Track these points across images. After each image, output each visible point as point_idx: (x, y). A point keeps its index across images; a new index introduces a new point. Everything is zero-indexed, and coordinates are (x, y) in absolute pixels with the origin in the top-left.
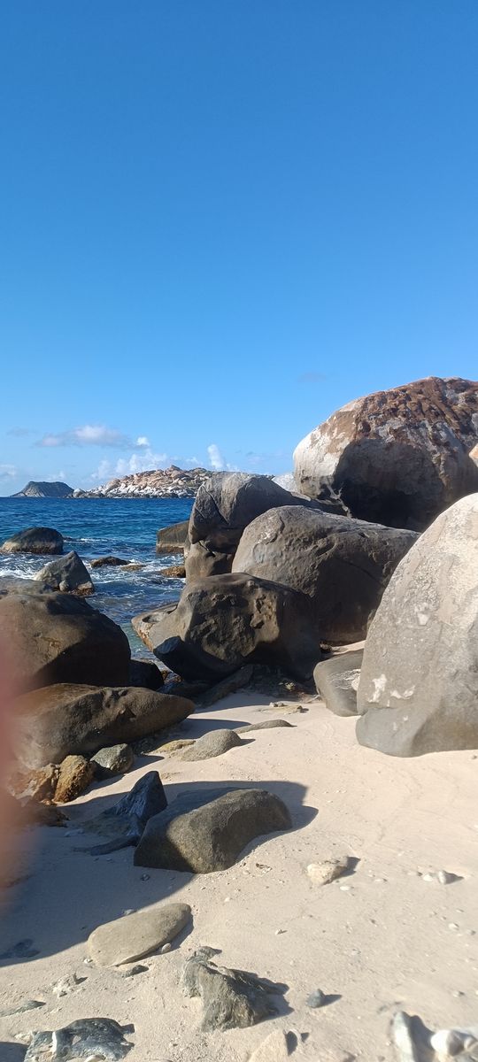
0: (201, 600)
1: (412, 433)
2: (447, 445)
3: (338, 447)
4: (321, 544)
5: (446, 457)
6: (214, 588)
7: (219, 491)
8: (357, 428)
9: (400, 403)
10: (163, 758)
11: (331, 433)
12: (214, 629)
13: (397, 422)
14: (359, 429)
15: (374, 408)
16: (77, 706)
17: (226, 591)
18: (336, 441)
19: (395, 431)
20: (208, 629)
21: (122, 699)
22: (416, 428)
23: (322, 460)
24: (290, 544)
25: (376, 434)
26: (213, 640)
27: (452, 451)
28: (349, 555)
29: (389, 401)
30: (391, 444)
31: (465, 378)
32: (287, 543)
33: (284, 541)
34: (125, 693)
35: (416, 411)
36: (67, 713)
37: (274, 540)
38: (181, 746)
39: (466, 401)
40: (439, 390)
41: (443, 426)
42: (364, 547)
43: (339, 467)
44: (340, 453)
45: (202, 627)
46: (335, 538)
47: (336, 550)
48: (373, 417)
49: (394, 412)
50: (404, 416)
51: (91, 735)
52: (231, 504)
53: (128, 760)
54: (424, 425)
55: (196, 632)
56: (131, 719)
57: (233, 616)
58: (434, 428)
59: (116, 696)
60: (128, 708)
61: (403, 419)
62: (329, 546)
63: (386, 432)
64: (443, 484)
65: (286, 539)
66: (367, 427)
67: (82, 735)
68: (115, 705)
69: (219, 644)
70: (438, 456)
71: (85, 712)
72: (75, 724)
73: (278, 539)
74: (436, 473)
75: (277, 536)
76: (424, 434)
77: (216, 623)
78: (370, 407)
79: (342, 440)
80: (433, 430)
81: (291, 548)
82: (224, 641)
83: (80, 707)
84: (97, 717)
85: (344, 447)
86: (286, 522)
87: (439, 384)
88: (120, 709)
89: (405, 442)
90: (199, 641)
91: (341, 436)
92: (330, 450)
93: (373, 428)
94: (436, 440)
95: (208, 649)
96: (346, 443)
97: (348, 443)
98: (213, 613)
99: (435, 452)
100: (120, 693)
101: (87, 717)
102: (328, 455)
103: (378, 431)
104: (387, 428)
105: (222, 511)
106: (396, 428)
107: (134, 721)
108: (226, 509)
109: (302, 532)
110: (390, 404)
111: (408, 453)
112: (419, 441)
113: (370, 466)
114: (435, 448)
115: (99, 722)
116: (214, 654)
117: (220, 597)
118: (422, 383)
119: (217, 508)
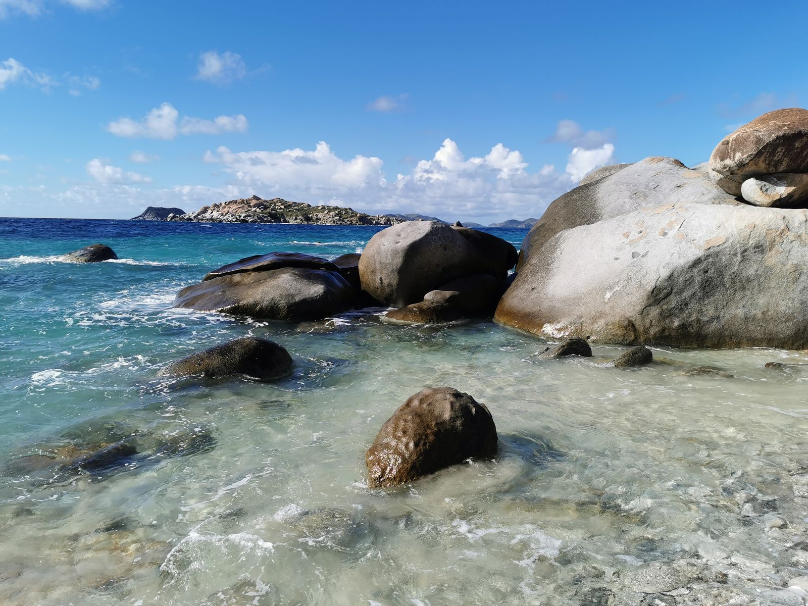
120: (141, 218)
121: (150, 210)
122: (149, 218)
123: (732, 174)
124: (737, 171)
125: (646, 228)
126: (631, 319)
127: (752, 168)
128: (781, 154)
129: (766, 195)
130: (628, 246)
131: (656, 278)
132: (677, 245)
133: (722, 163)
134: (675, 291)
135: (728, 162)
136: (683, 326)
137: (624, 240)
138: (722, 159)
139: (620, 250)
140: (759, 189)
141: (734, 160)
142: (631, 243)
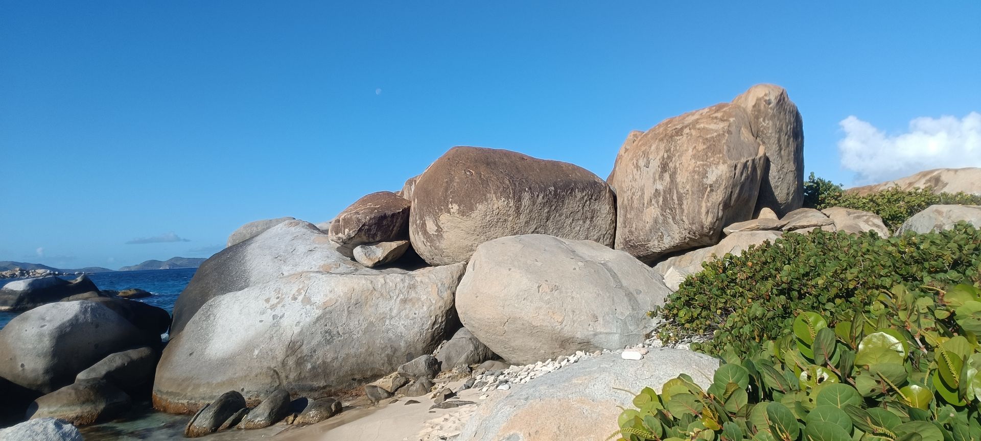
123: (345, 244)
124: (348, 242)
125: (282, 295)
126: (275, 369)
127: (358, 240)
128: (375, 230)
129: (369, 259)
130: (270, 310)
131: (291, 334)
132: (304, 307)
133: (337, 236)
134: (305, 342)
135: (340, 235)
136: (313, 368)
137: (266, 305)
138: (337, 234)
139: (263, 313)
140: (364, 255)
141: (344, 234)
142: (273, 307)
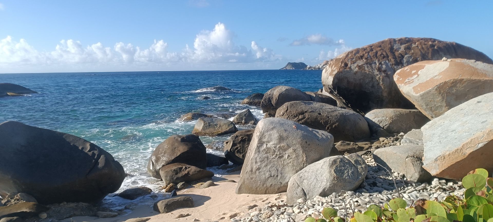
0: (236, 138)
1: (368, 67)
2: (385, 71)
3: (333, 74)
4: (301, 117)
5: (383, 77)
6: (241, 135)
7: (273, 94)
8: (341, 66)
9: (366, 53)
10: (195, 187)
11: (332, 67)
12: (239, 148)
13: (360, 63)
14: (342, 66)
15: (352, 56)
16: (174, 170)
17: (245, 136)
18: (333, 71)
19: (359, 66)
20: (237, 148)
21: (187, 169)
22: (371, 64)
23: (328, 78)
24: (288, 117)
25: (350, 68)
26: (239, 152)
27: (387, 74)
28: (311, 121)
29: (360, 52)
30: (356, 72)
31: (409, 37)
32: (287, 117)
33: (286, 116)
34: (189, 168)
35: (373, 56)
36: (171, 172)
37: (283, 115)
38: (202, 184)
39: (405, 49)
40: (391, 45)
41: (385, 63)
42: (319, 118)
43: (333, 82)
44: (333, 76)
45: (235, 147)
46: (307, 115)
47: (306, 120)
48: (350, 60)
49: (362, 57)
50: (366, 59)
51: (177, 178)
52: (276, 100)
53: (184, 186)
54: (375, 63)
55: (233, 149)
56: (189, 175)
57: (246, 144)
58: (380, 64)
59: (186, 168)
60: (188, 173)
61: (365, 60)
62: (304, 118)
63: (354, 67)
64: (382, 88)
65: (287, 115)
66: (346, 65)
67: (175, 178)
68: (185, 171)
69: (240, 153)
70: (379, 76)
71: (176, 172)
72: (173, 175)
73: (284, 115)
74: (379, 84)
75: (284, 113)
76: (374, 67)
77: (240, 146)
78: (350, 56)
79: (335, 71)
80: (379, 64)
81: (289, 118)
82: (243, 152)
83: (175, 171)
84: (179, 174)
85: (335, 74)
86: (289, 108)
87: (392, 42)
88: (186, 172)
89: (363, 71)
90: (234, 152)
91: (335, 69)
92: (331, 74)
93: (349, 66)
94: (379, 70)
95: (237, 155)
96: (336, 72)
97: (337, 72)
98: (240, 143)
99: (377, 75)
100: (187, 168)
101: (177, 174)
102: (330, 76)
103: (351, 67)
104: (356, 65)
105: (272, 102)
106: (360, 65)
107: (190, 176)
108: (274, 102)
109: (294, 112)
110: (361, 54)
111: (365, 75)
112: (371, 70)
113: (348, 81)
114: (378, 73)
115: (180, 175)
116: (238, 157)
117: (242, 138)
118: (383, 42)
119: (271, 101)
120: (285, 68)
121: (289, 64)
122: (289, 68)
